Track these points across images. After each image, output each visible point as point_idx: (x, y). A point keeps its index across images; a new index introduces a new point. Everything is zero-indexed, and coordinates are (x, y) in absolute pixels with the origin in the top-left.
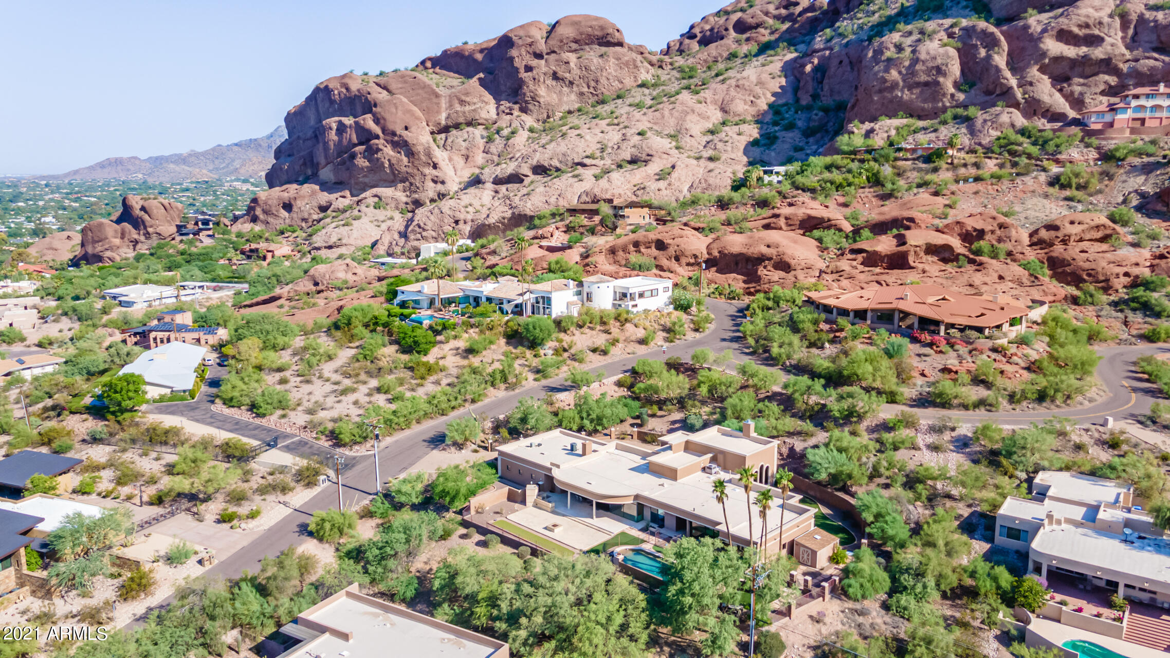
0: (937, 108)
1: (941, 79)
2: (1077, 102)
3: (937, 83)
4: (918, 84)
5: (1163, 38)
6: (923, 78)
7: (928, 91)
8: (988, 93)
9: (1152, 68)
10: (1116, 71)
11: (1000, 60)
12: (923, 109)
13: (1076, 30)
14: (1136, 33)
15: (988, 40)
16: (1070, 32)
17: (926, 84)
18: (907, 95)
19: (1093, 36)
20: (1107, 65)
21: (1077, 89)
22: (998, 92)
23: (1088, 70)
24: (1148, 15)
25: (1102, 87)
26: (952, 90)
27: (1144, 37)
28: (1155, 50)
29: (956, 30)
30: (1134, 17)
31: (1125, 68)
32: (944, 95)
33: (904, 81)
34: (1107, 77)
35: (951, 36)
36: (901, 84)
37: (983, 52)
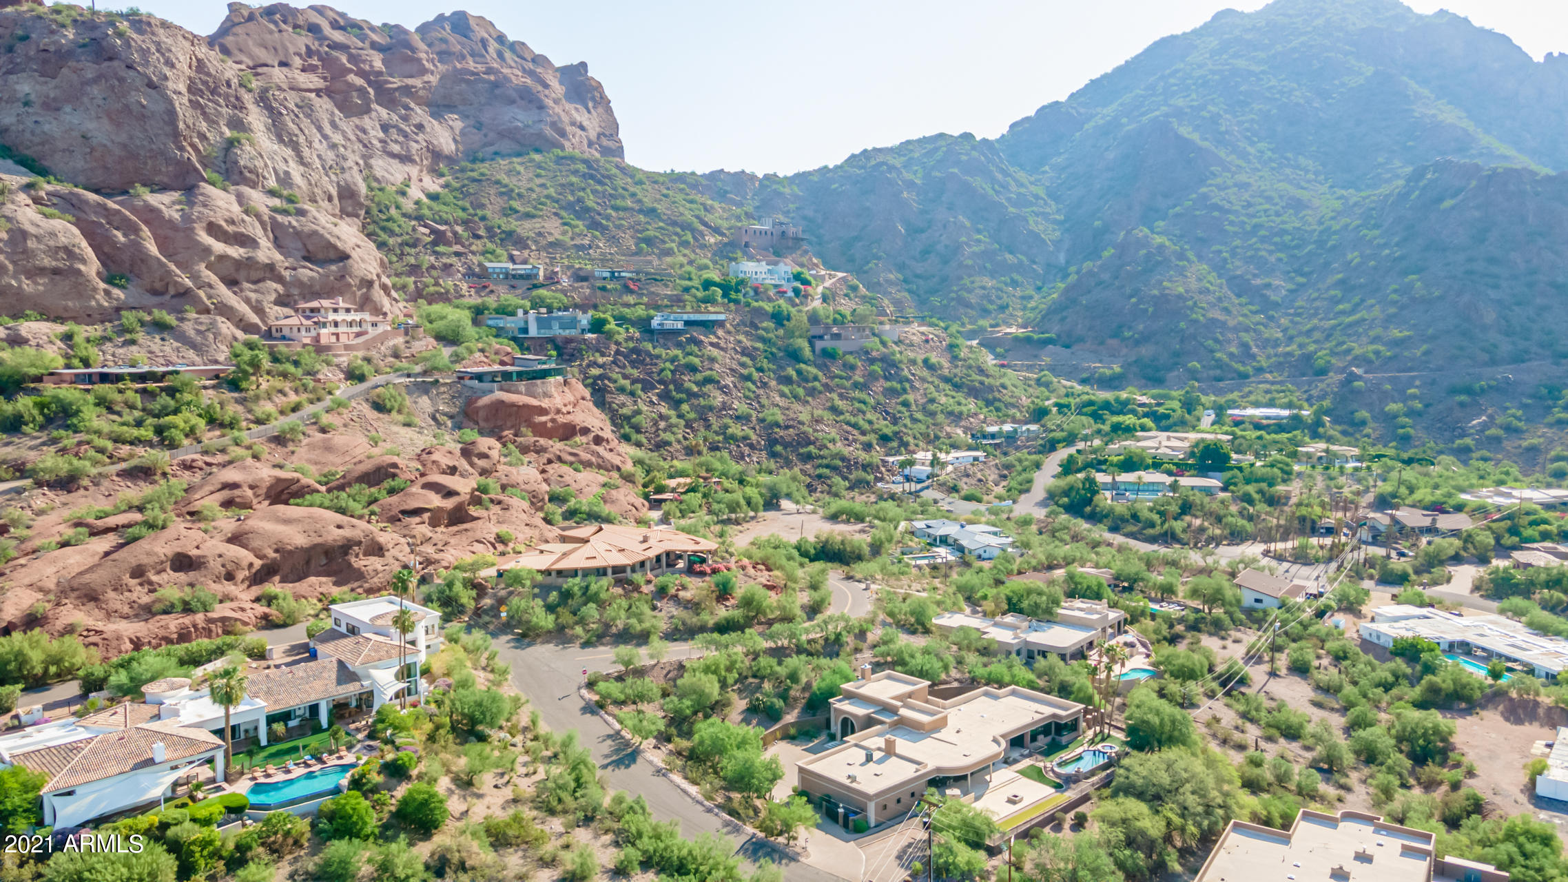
0: (91, 308)
1: (82, 267)
2: (259, 310)
3: (79, 272)
4: (42, 271)
5: (310, 248)
6: (47, 262)
7: (64, 285)
8: (155, 292)
9: (311, 278)
10: (280, 279)
11: (152, 248)
12: (66, 309)
13: (223, 224)
14: (276, 238)
15: (117, 218)
16: (220, 227)
17: (56, 272)
18: (27, 286)
19: (242, 235)
20: (270, 271)
21: (253, 296)
22: (172, 291)
23: (255, 275)
24: (279, 218)
25: (273, 297)
26: (102, 285)
27: (290, 243)
28: (306, 258)
29: (43, 194)
30: (266, 218)
31: (287, 274)
32: (95, 290)
33: (14, 263)
34: (275, 285)
35: (37, 201)
36: (11, 267)
37: (120, 236)
